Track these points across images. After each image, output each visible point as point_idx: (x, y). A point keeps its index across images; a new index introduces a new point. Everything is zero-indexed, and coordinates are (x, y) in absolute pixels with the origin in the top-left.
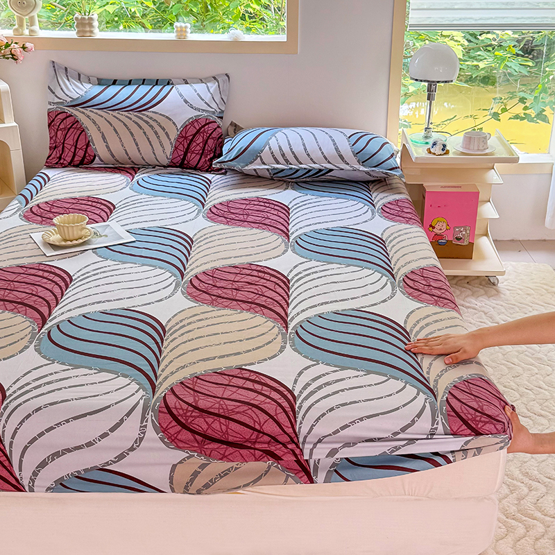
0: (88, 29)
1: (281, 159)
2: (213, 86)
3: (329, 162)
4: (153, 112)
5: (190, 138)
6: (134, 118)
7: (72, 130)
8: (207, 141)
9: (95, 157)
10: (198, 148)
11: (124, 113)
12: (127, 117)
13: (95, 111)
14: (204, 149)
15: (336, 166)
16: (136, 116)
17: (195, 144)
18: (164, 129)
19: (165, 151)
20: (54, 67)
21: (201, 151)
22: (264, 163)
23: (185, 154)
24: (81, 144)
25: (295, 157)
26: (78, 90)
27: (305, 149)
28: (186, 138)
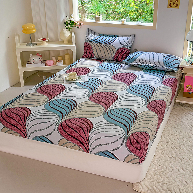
0: (98, 20)
1: (141, 62)
2: (129, 38)
3: (155, 64)
4: (111, 45)
6: (105, 46)
7: (89, 48)
8: (124, 54)
9: (94, 56)
10: (121, 56)
12: (103, 45)
13: (96, 43)
14: (123, 57)
15: (157, 65)
18: (112, 50)
19: (112, 56)
20: (88, 30)
22: (137, 63)
23: (117, 58)
24: (91, 52)
25: (146, 62)
26: (93, 37)
27: (149, 59)
28: (118, 53)
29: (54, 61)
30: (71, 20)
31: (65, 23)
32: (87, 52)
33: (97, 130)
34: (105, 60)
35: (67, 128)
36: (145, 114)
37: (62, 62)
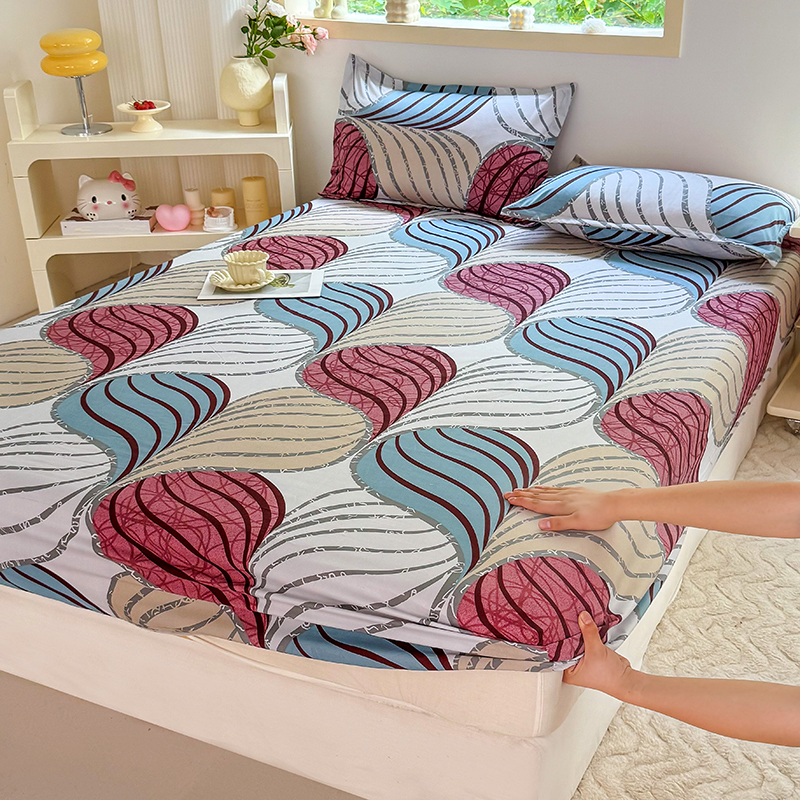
0: (400, 12)
1: (599, 213)
2: (545, 100)
3: (667, 224)
4: (454, 132)
5: (495, 172)
6: (430, 139)
7: (354, 149)
8: (518, 178)
9: (377, 187)
10: (504, 187)
11: (418, 131)
12: (421, 136)
13: (384, 125)
14: (511, 190)
15: (675, 231)
16: (432, 135)
17: (500, 181)
18: (463, 157)
19: (459, 189)
20: (354, 63)
21: (506, 193)
22: (575, 217)
23: (486, 195)
24: (362, 170)
25: (621, 212)
26: (372, 95)
27: (638, 201)
28: (489, 171)
29: (191, 212)
30: (270, 15)
31: (245, 30)
32: (344, 167)
33: (297, 537)
34: (430, 210)
35: (140, 522)
36: (580, 461)
37: (232, 215)
